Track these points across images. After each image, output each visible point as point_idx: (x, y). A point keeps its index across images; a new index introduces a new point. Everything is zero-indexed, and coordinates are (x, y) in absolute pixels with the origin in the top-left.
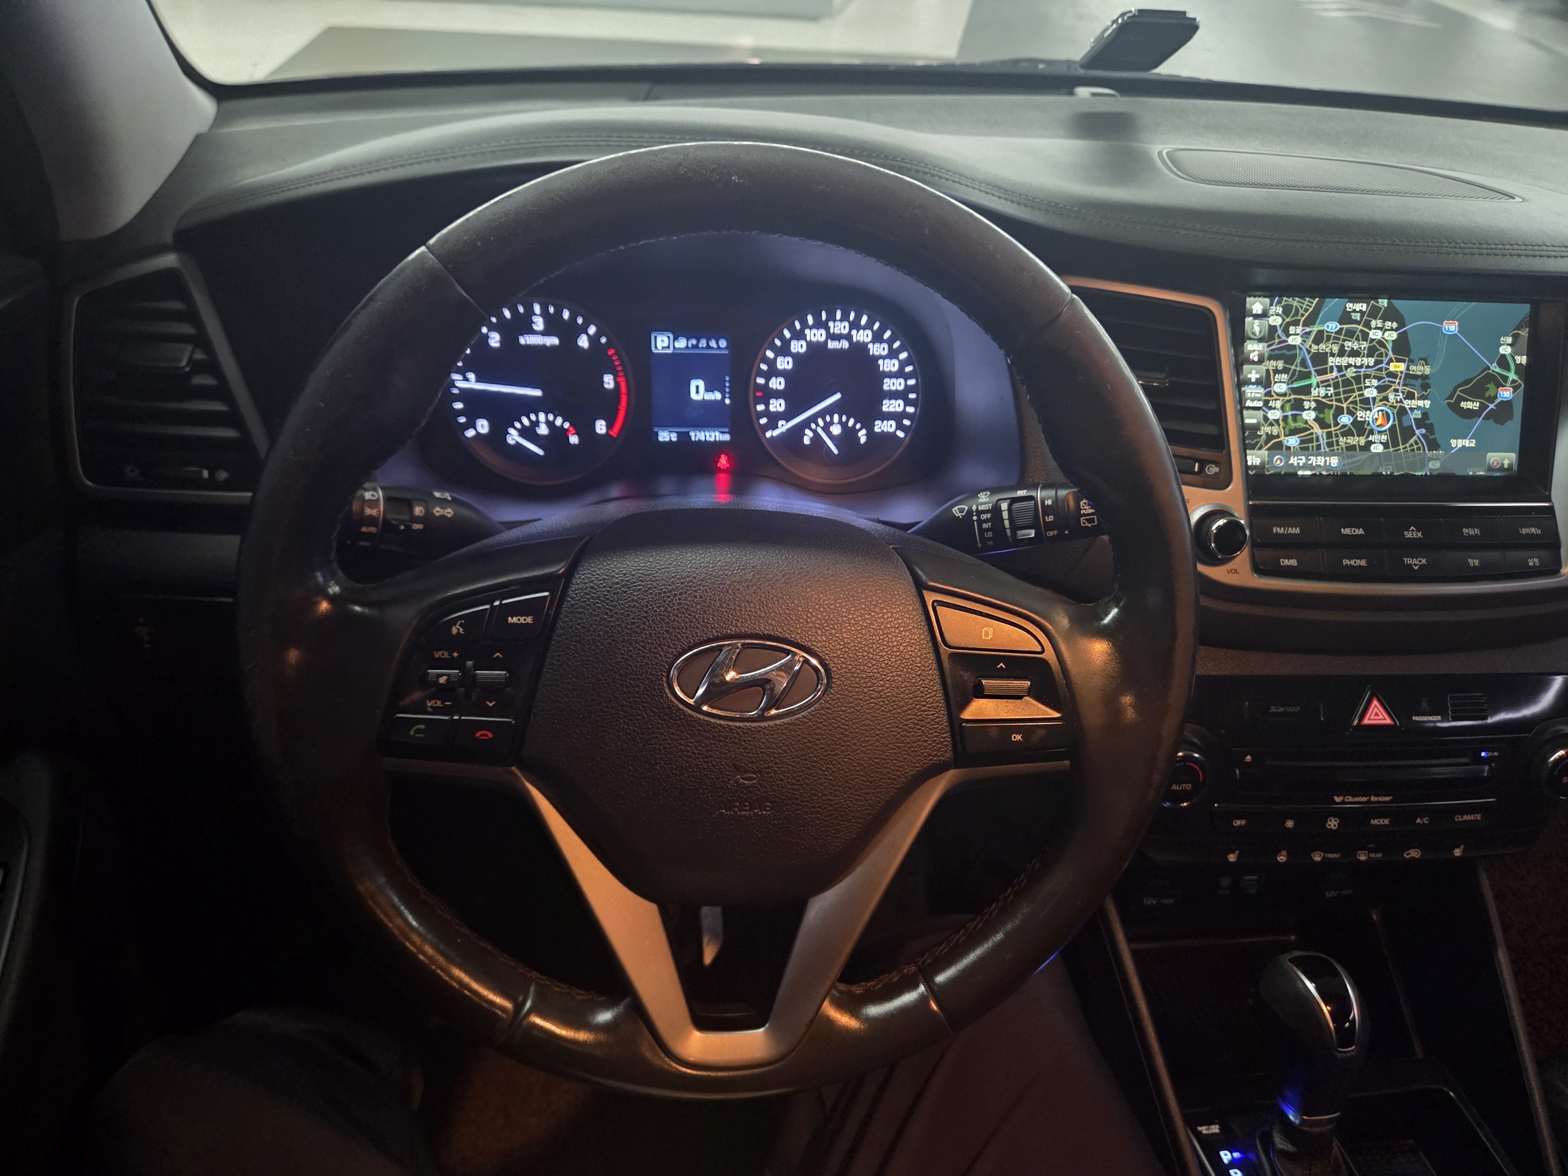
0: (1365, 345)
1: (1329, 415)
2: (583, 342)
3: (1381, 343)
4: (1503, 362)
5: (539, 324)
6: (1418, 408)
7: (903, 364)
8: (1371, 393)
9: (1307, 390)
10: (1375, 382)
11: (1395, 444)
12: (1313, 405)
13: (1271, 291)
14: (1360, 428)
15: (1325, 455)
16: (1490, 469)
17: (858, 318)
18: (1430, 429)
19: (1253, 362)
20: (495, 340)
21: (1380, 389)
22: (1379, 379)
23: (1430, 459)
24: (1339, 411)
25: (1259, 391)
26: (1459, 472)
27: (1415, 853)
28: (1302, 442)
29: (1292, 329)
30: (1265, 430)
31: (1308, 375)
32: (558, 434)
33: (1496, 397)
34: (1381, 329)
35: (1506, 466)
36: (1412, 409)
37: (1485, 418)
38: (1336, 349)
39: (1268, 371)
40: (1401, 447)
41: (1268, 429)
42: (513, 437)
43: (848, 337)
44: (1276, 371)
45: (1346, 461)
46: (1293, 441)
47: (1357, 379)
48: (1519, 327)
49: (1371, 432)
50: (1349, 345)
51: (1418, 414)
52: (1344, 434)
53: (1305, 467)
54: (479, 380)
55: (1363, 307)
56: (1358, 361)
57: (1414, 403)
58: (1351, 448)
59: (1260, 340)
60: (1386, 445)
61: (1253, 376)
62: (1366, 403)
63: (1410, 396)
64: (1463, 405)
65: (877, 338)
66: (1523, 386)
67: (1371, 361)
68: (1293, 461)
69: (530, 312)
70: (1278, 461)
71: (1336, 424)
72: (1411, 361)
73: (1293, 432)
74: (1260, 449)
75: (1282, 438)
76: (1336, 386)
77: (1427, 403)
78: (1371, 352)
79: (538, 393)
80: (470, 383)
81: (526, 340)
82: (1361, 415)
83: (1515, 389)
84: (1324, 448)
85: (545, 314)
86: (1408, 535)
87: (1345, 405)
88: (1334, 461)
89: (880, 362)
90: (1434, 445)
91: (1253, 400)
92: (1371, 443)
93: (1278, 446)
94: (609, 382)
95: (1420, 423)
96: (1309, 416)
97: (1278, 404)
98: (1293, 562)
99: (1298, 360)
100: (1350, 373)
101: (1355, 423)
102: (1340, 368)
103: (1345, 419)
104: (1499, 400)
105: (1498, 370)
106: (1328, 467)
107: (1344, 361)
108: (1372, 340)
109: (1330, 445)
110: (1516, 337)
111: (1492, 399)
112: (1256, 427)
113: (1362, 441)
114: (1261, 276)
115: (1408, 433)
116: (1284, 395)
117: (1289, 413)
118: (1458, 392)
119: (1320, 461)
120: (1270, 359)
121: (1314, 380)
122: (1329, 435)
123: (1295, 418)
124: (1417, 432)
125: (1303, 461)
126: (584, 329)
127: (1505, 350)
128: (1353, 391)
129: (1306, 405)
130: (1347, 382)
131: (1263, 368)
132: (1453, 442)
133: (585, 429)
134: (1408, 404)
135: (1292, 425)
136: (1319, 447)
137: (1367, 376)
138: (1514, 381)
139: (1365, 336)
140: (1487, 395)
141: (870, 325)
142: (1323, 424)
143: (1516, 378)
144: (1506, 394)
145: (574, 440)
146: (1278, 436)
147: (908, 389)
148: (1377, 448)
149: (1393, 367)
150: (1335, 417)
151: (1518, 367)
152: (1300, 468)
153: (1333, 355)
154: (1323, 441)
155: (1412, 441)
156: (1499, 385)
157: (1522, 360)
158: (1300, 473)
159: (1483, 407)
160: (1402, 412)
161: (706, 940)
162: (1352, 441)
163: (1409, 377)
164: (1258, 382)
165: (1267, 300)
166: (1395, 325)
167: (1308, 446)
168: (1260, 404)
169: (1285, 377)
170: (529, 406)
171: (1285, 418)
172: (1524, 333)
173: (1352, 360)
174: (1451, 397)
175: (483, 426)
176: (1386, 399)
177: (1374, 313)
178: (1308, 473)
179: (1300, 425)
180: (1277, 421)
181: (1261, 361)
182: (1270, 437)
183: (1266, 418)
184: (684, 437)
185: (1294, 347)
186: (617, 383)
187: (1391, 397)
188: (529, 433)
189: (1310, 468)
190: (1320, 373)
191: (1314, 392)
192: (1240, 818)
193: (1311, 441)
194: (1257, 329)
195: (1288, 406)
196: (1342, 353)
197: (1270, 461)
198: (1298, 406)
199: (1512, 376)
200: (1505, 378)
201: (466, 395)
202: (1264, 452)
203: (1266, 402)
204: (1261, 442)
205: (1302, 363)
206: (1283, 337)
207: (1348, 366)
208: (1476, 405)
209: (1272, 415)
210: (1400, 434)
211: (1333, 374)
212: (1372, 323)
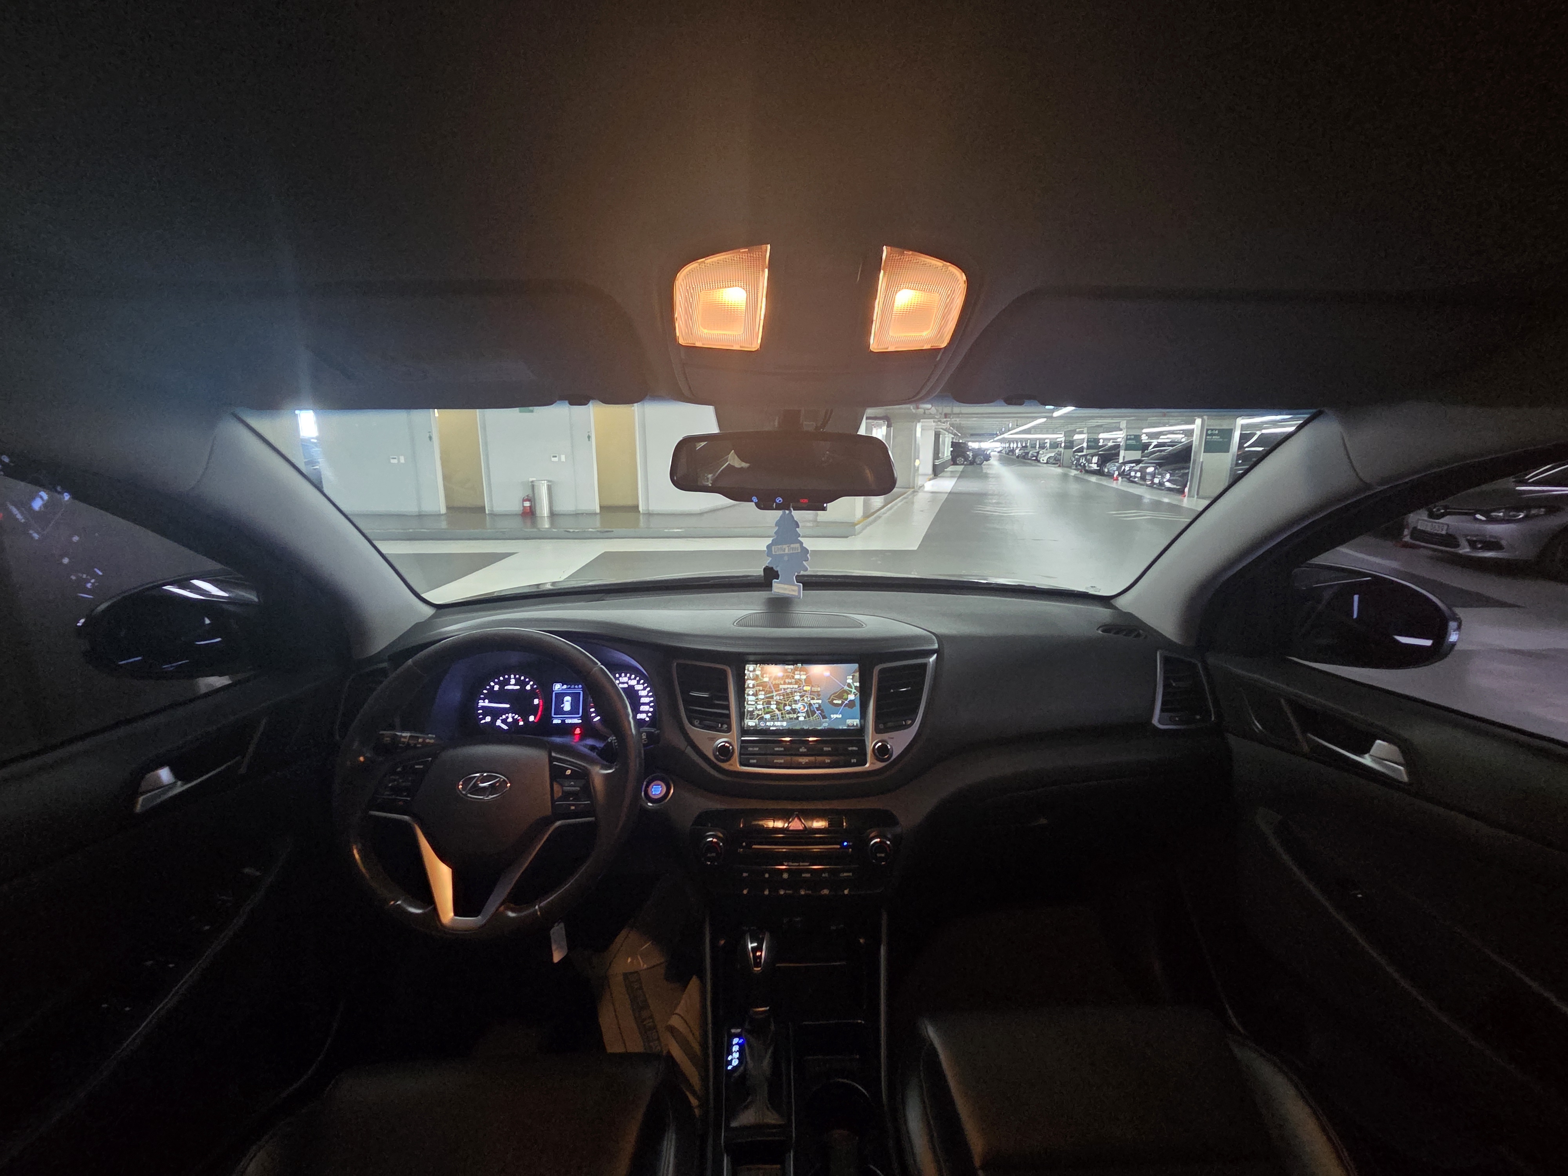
0: (793, 680)
1: (781, 706)
2: (528, 687)
3: (800, 680)
4: (849, 685)
5: (513, 681)
6: (817, 703)
7: (649, 692)
8: (797, 698)
9: (772, 697)
10: (799, 694)
11: (809, 717)
12: (775, 703)
13: (756, 662)
14: (794, 711)
15: (781, 721)
16: (848, 726)
17: (631, 676)
18: (822, 711)
19: (750, 688)
20: (497, 688)
21: (801, 696)
22: (800, 693)
23: (823, 723)
24: (785, 705)
25: (753, 698)
26: (836, 728)
27: (826, 892)
28: (771, 717)
29: (765, 676)
30: (756, 713)
31: (772, 692)
32: (515, 721)
33: (847, 699)
34: (800, 674)
35: (855, 725)
36: (814, 704)
37: (845, 706)
38: (782, 682)
39: (756, 691)
40: (811, 718)
41: (758, 712)
42: (499, 723)
43: (627, 683)
44: (760, 691)
45: (790, 724)
46: (768, 716)
47: (791, 693)
48: (854, 672)
49: (799, 712)
50: (787, 681)
51: (817, 706)
52: (788, 713)
53: (773, 726)
54: (490, 702)
55: (791, 667)
56: (791, 686)
57: (815, 701)
58: (791, 719)
59: (753, 680)
60: (805, 717)
61: (751, 693)
62: (796, 702)
63: (813, 699)
64: (835, 702)
65: (638, 683)
66: (859, 694)
67: (796, 686)
68: (768, 724)
69: (510, 678)
70: (762, 724)
71: (785, 710)
72: (812, 686)
73: (767, 713)
74: (755, 719)
75: (763, 715)
76: (783, 696)
77: (820, 701)
78: (796, 684)
79: (508, 706)
80: (486, 703)
81: (507, 687)
82: (794, 706)
83: (855, 695)
84: (780, 719)
85: (515, 678)
86: (801, 750)
87: (787, 703)
88: (785, 724)
89: (640, 692)
90: (824, 717)
91: (751, 701)
92: (799, 717)
93: (762, 718)
94: (536, 701)
95: (818, 709)
96: (774, 707)
97: (761, 703)
98: (755, 761)
99: (768, 687)
100: (789, 691)
101: (792, 709)
102: (784, 689)
103: (788, 708)
105: (848, 688)
106: (782, 726)
107: (786, 686)
108: (796, 679)
109: (782, 717)
110: (853, 676)
111: (846, 699)
112: (753, 711)
113: (795, 716)
114: (752, 658)
115: (813, 713)
116: (763, 699)
117: (766, 706)
118: (832, 697)
119: (778, 724)
120: (757, 686)
121: (775, 694)
122: (782, 714)
123: (768, 707)
124: (817, 712)
125: (772, 723)
126: (528, 683)
127: (850, 681)
128: (790, 697)
129: (772, 703)
130: (788, 694)
131: (754, 690)
132: (832, 716)
133: (526, 720)
134: (812, 702)
135: (767, 710)
136: (778, 718)
137: (795, 692)
138: (854, 692)
139: (793, 677)
140: (844, 697)
141: (635, 678)
142: (779, 710)
143: (855, 691)
144: (851, 697)
145: (521, 723)
146: (761, 715)
147: (651, 702)
148: (801, 719)
149: (805, 688)
150: (784, 707)
151: (856, 687)
152: (770, 726)
153: (781, 684)
154: (780, 716)
155: (815, 715)
156: (848, 694)
157: (858, 684)
158: (771, 728)
159: (843, 702)
160: (810, 705)
161: (554, 947)
162: (791, 716)
163: (812, 692)
164: (753, 695)
165: (755, 665)
166: (805, 673)
167: (773, 719)
168: (754, 703)
169: (763, 693)
170: (506, 711)
171: (764, 708)
172: (857, 674)
173: (789, 686)
174: (829, 699)
175: (488, 719)
176: (803, 700)
177: (796, 670)
178: (774, 728)
179: (770, 710)
180: (761, 709)
181: (754, 687)
182: (758, 715)
183: (756, 708)
184: (563, 721)
185: (766, 682)
186: (539, 702)
187: (806, 699)
188: (504, 721)
189: (775, 726)
190: (776, 691)
191: (775, 698)
192: (746, 872)
193: (775, 716)
194: (751, 676)
195: (765, 704)
196: (785, 683)
197: (759, 724)
198: (769, 703)
199: (854, 690)
200: (851, 691)
201: (483, 708)
202: (756, 721)
203: (756, 702)
204: (755, 717)
205: (770, 687)
206: (761, 678)
207: (788, 688)
208: (840, 702)
209: (759, 707)
210: (810, 713)
211: (783, 691)
212: (796, 673)
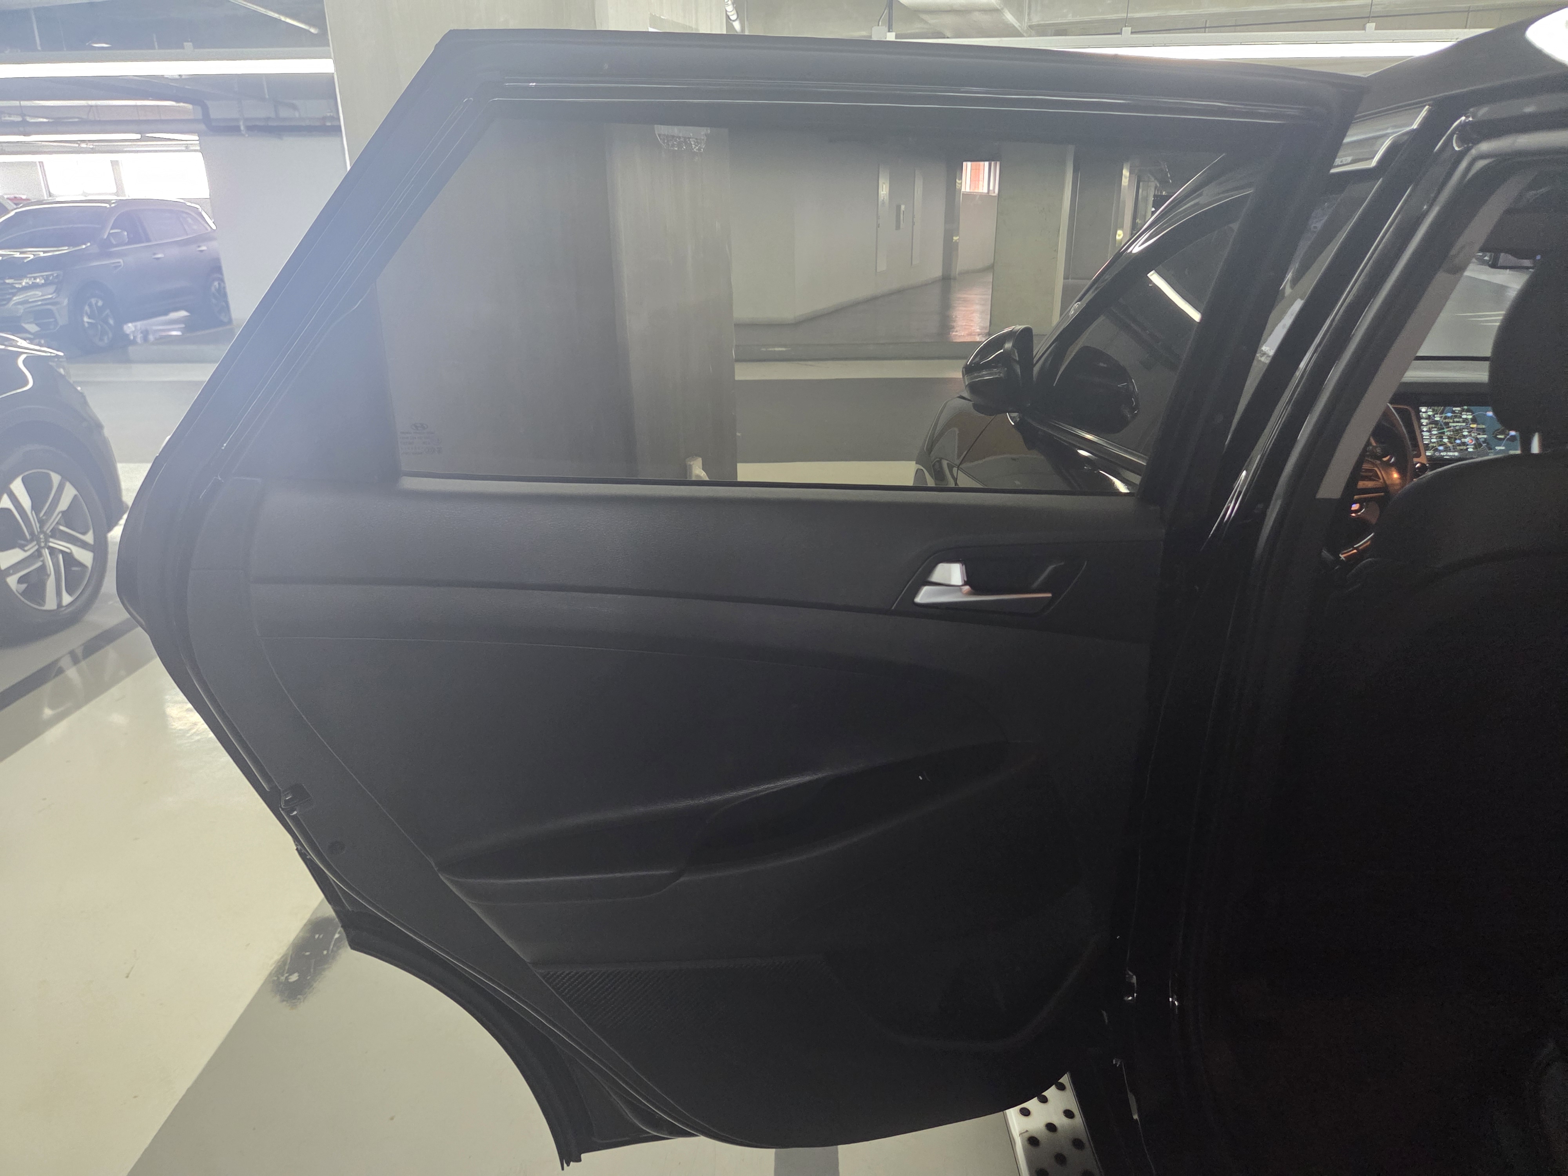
0: (1461, 420)
1: (1453, 440)
3: (1467, 419)
6: (1483, 438)
8: (1465, 433)
9: (1443, 433)
10: (1466, 430)
11: (1477, 449)
12: (1447, 437)
13: (1428, 405)
14: (1464, 444)
18: (1488, 444)
19: (1424, 425)
21: (1469, 432)
22: (1468, 429)
23: (1490, 453)
24: (1456, 439)
25: (1428, 434)
26: (1501, 457)
28: (1445, 448)
29: (1436, 416)
30: (1431, 445)
31: (1443, 429)
34: (1466, 415)
36: (1480, 438)
37: (1507, 440)
38: (1451, 421)
39: (1429, 428)
40: (1479, 450)
41: (1432, 445)
44: (1432, 428)
45: (1461, 454)
46: (1441, 448)
47: (1460, 430)
49: (1468, 445)
50: (1456, 420)
51: (1483, 440)
52: (1459, 446)
55: (1459, 409)
56: (1460, 424)
57: (1481, 436)
58: (1462, 450)
59: (1426, 419)
60: (1473, 449)
61: (1425, 429)
62: (1465, 437)
63: (1479, 434)
64: (1498, 436)
67: (1464, 424)
68: (1442, 454)
70: (1437, 454)
71: (1455, 443)
72: (1478, 424)
73: (1441, 445)
74: (1430, 450)
75: (1437, 447)
76: (1453, 431)
77: (1486, 436)
78: (1464, 422)
82: (1463, 440)
84: (1452, 450)
87: (1457, 437)
88: (1456, 454)
90: (1490, 449)
91: (1426, 436)
92: (1468, 448)
93: (1436, 450)
95: (1484, 442)
96: (1446, 440)
97: (1435, 437)
99: (1439, 424)
100: (1457, 428)
101: (1462, 442)
102: (1454, 426)
103: (1458, 441)
104: (1510, 435)
106: (1454, 456)
107: (1455, 424)
108: (1463, 418)
109: (1454, 449)
111: (1508, 435)
112: (1428, 444)
113: (1465, 448)
114: (1424, 401)
115: (1480, 445)
116: (1436, 434)
117: (1439, 440)
118: (1496, 433)
119: (1451, 454)
120: (1430, 424)
121: (1446, 430)
122: (1453, 446)
123: (1441, 441)
124: (1484, 445)
125: (1445, 454)
128: (1459, 433)
129: (1444, 437)
130: (1457, 430)
131: (1428, 427)
132: (1497, 448)
134: (1479, 436)
135: (1441, 443)
136: (1450, 450)
137: (1463, 429)
139: (1461, 417)
142: (1451, 443)
144: (1513, 433)
146: (1436, 446)
148: (1471, 450)
149: (1472, 426)
150: (1455, 441)
152: (1444, 456)
153: (1451, 423)
154: (1452, 448)
155: (1482, 448)
156: (1510, 430)
158: (1445, 457)
159: (1506, 437)
160: (1477, 439)
162: (1462, 447)
163: (1478, 429)
164: (1427, 431)
165: (1426, 408)
166: (1470, 414)
167: (1447, 449)
168: (1428, 437)
169: (1436, 429)
173: (1457, 424)
174: (1493, 434)
176: (1471, 435)
177: (1463, 410)
179: (1443, 443)
180: (1435, 442)
181: (1427, 425)
182: (1433, 447)
183: (1431, 442)
185: (1437, 421)
187: (1473, 435)
189: (1448, 456)
190: (1447, 428)
191: (1446, 434)
193: (1447, 448)
194: (1424, 416)
195: (1438, 438)
196: (1454, 422)
197: (1434, 454)
198: (1441, 438)
202: (1431, 451)
203: (1430, 437)
204: (1430, 448)
205: (1441, 425)
206: (1433, 418)
207: (1456, 426)
208: (1502, 437)
209: (1433, 440)
210: (1478, 445)
211: (1452, 428)
212: (1463, 413)
